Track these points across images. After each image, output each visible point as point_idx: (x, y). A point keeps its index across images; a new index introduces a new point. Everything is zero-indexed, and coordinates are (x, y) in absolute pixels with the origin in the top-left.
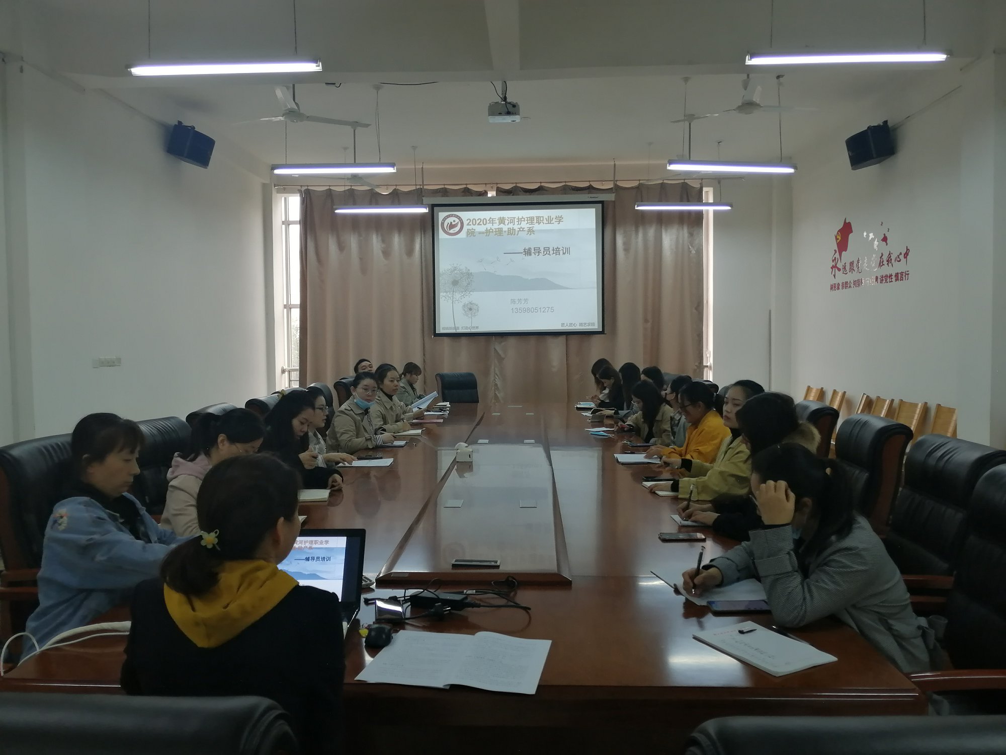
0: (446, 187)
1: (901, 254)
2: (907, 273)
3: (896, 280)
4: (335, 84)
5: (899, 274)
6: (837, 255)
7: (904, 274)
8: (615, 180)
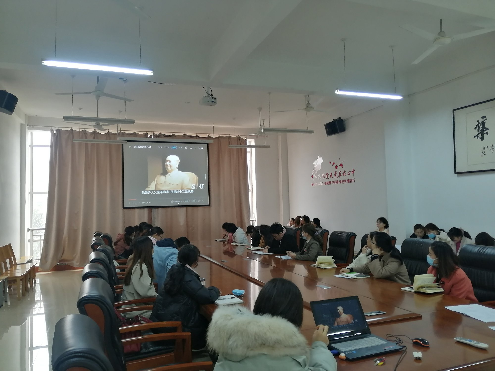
0: (136, 132)
1: (350, 171)
2: (354, 179)
3: (348, 182)
5: (350, 180)
7: (352, 180)
8: (213, 134)
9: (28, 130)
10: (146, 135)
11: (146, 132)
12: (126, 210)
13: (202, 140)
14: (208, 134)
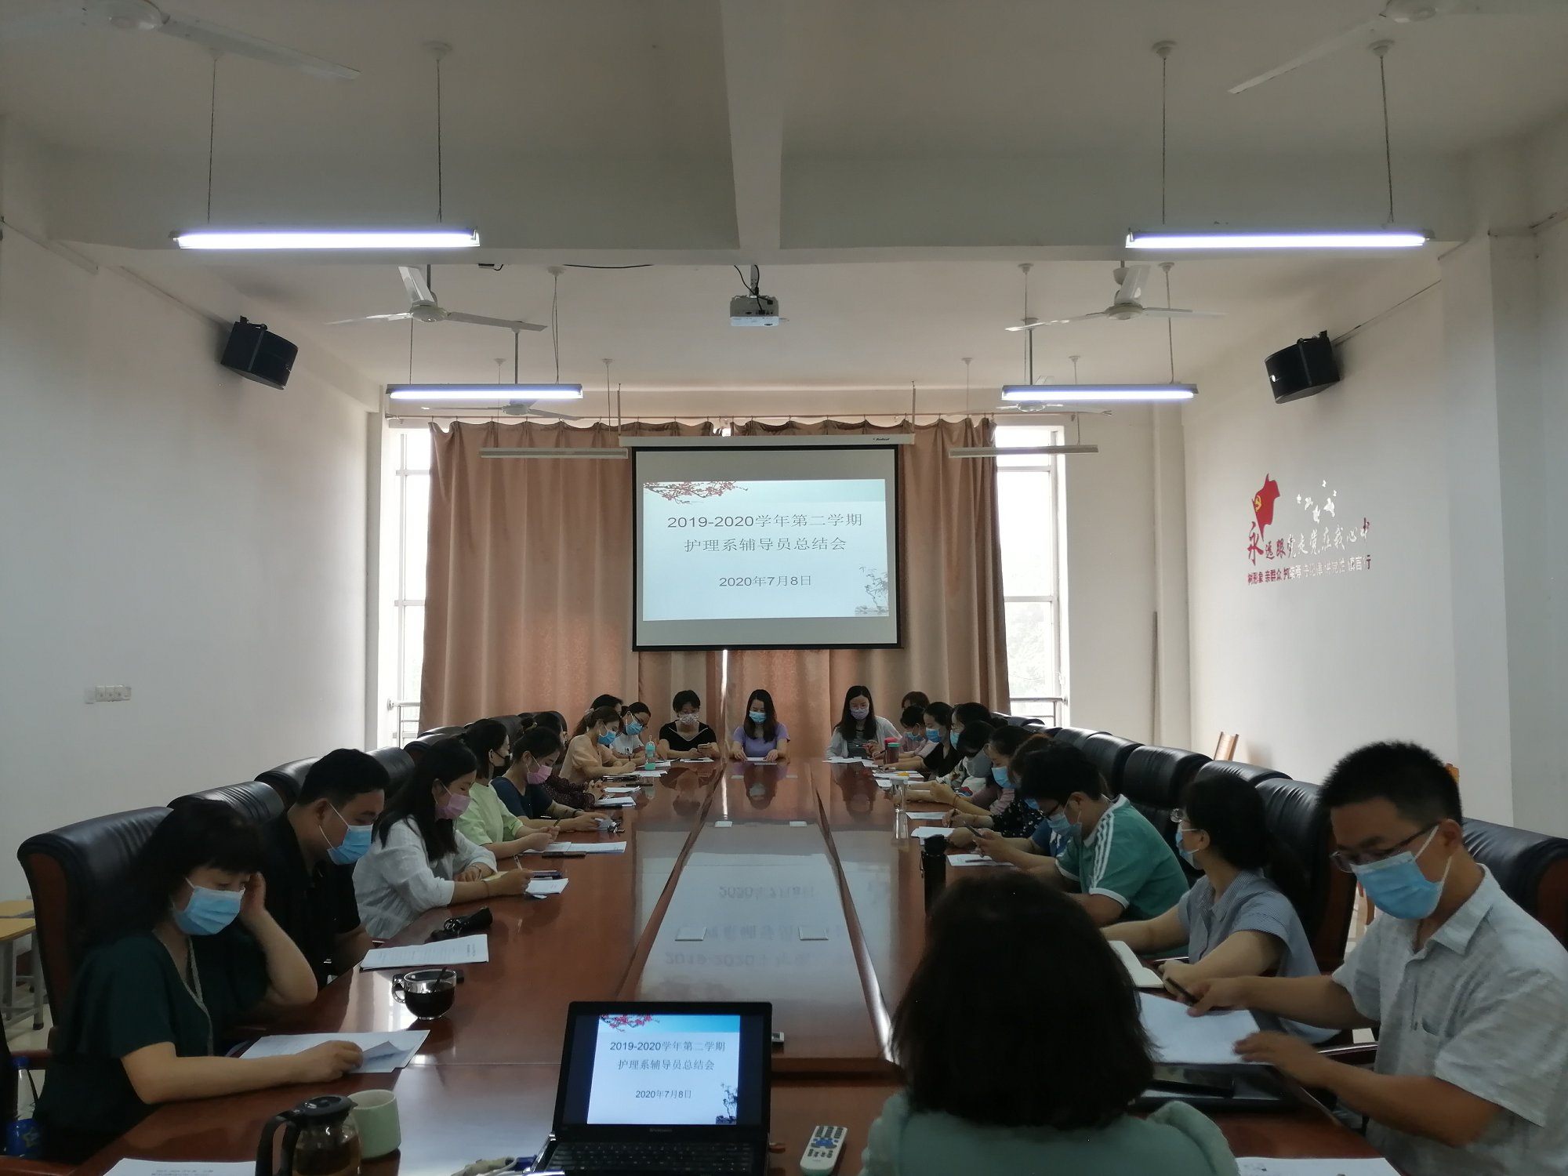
4: (493, 265)
6: (1257, 530)
8: (914, 415)
9: (391, 429)
10: (707, 427)
11: (706, 420)
12: (646, 655)
13: (881, 436)
14: (904, 417)
